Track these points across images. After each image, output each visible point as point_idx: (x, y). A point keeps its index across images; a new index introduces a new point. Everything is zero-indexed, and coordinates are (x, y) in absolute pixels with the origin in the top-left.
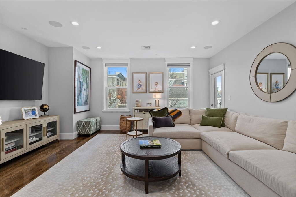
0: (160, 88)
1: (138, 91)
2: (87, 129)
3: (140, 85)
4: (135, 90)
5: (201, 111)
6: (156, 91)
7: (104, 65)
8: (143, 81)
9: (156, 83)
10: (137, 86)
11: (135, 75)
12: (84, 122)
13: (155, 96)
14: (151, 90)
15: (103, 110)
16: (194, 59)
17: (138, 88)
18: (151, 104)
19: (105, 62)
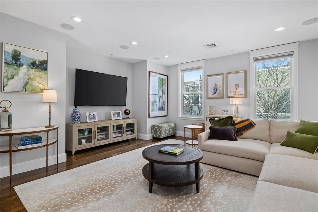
0: (241, 90)
1: (213, 96)
2: (159, 133)
3: (215, 90)
4: (210, 95)
5: (290, 124)
6: (236, 95)
7: (179, 71)
8: (220, 84)
9: (237, 86)
10: (213, 90)
11: (209, 78)
12: (156, 126)
13: (232, 102)
14: (230, 95)
15: (178, 117)
16: (300, 43)
17: (213, 93)
18: (227, 111)
19: (180, 68)
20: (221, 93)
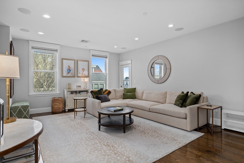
0: (86, 73)
1: (67, 75)
2: (25, 113)
3: (69, 70)
4: (65, 74)
6: (83, 76)
7: (30, 48)
8: (72, 67)
9: (83, 69)
10: (67, 71)
11: (64, 61)
12: (20, 107)
13: (84, 80)
14: (79, 75)
15: (30, 94)
17: (67, 73)
18: (80, 86)
19: (31, 44)
20: (73, 73)
